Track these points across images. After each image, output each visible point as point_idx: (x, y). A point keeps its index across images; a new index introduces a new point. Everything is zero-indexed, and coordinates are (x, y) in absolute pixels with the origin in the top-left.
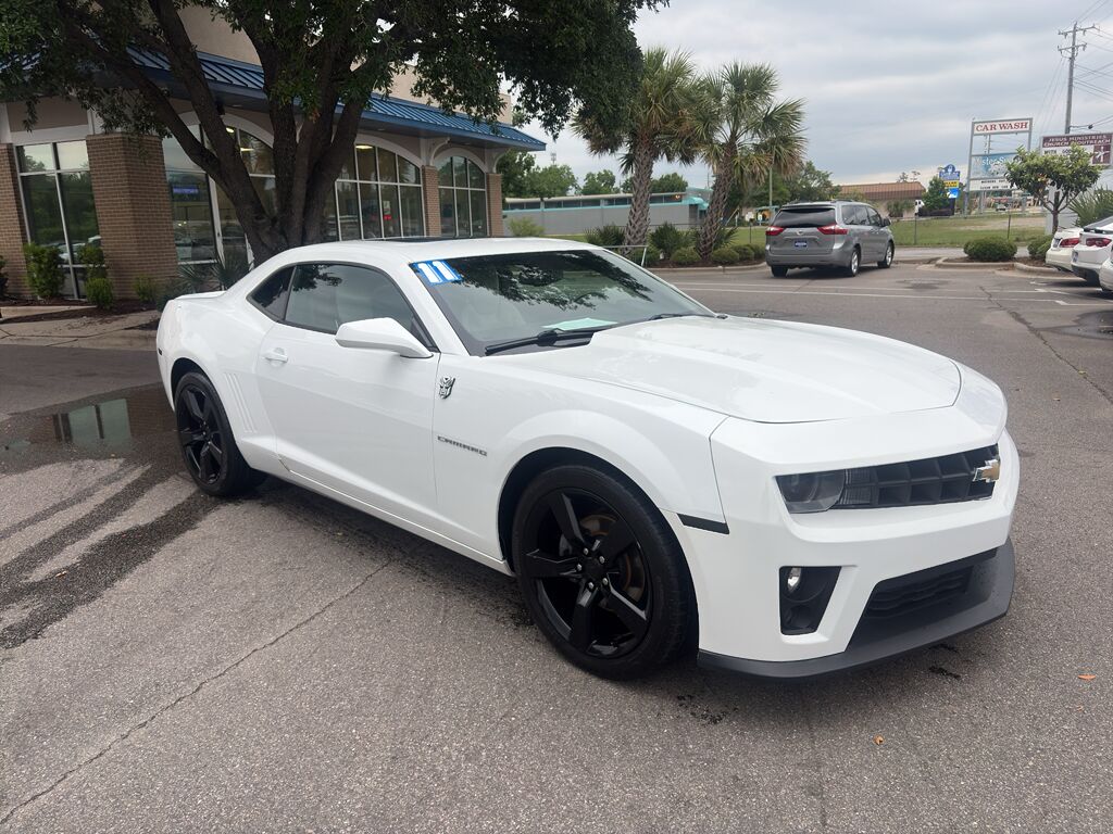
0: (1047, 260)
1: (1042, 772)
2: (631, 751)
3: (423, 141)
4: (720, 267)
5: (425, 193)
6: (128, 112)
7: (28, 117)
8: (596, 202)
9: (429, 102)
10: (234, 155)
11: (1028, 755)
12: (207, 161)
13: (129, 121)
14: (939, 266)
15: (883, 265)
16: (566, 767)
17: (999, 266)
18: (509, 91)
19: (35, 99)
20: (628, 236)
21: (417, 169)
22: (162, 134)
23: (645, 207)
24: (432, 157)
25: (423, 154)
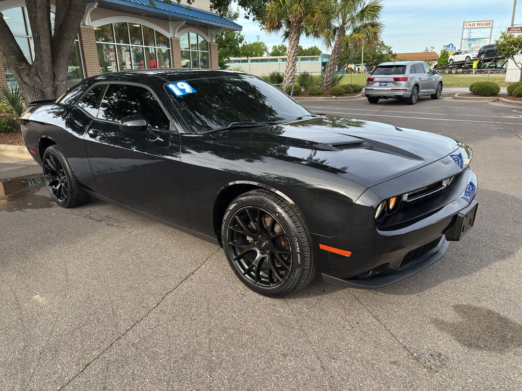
3: (170, 23)
4: (334, 97)
5: (172, 53)
8: (276, 60)
14: (455, 98)
17: (489, 99)
20: (285, 79)
21: (168, 39)
23: (294, 62)
24: (177, 32)
25: (171, 30)
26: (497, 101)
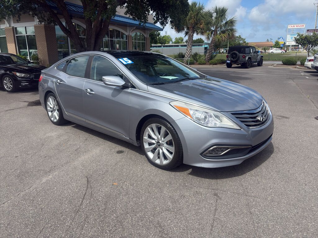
0: (305, 65)
1: (273, 193)
2: (172, 185)
3: (128, 27)
4: (212, 65)
5: (128, 42)
6: (46, 18)
7: (18, 19)
8: (178, 46)
9: (129, 17)
10: (75, 31)
11: (271, 189)
12: (67, 33)
13: (46, 21)
14: (274, 66)
16: (155, 188)
17: (292, 67)
18: (152, 14)
19: (20, 14)
20: (186, 56)
21: (126, 36)
22: (55, 25)
23: (191, 48)
24: (131, 32)
25: (128, 31)
26: (295, 68)
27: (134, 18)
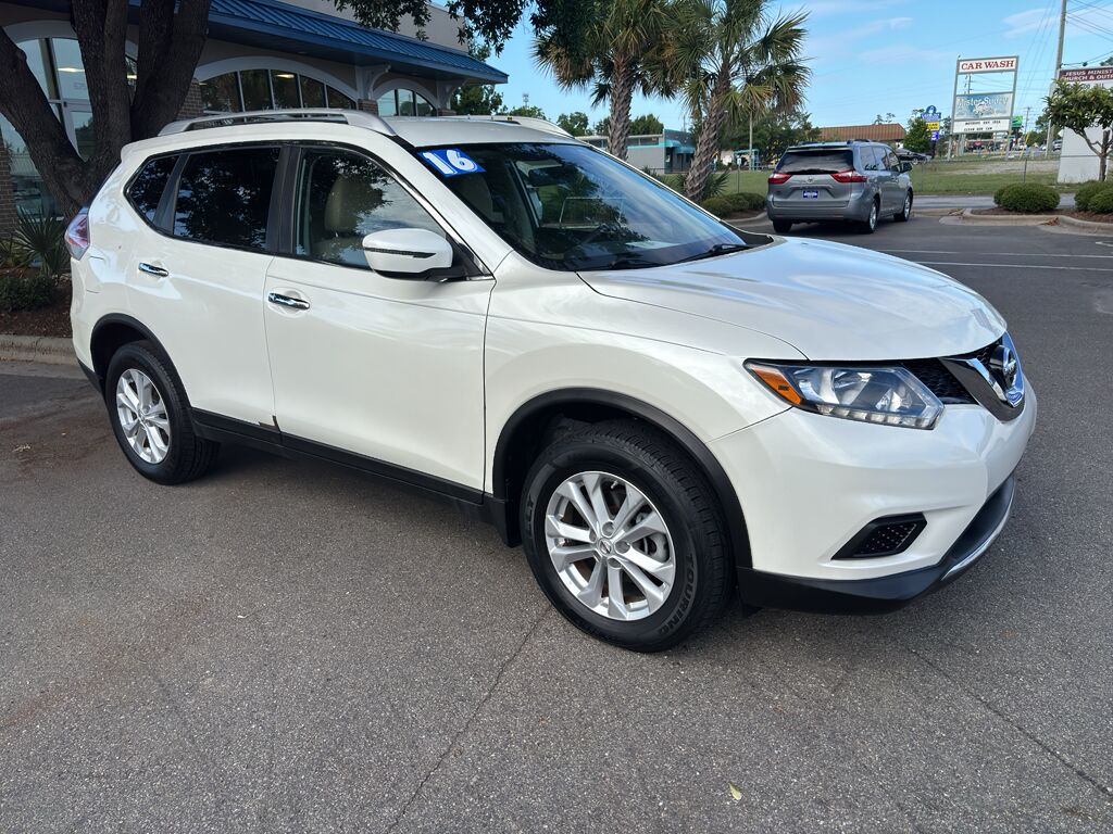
15: (900, 218)
17: (1040, 219)
21: (353, 102)
23: (623, 148)
24: (371, 90)
25: (360, 85)
26: (1056, 222)
27: (363, 14)
